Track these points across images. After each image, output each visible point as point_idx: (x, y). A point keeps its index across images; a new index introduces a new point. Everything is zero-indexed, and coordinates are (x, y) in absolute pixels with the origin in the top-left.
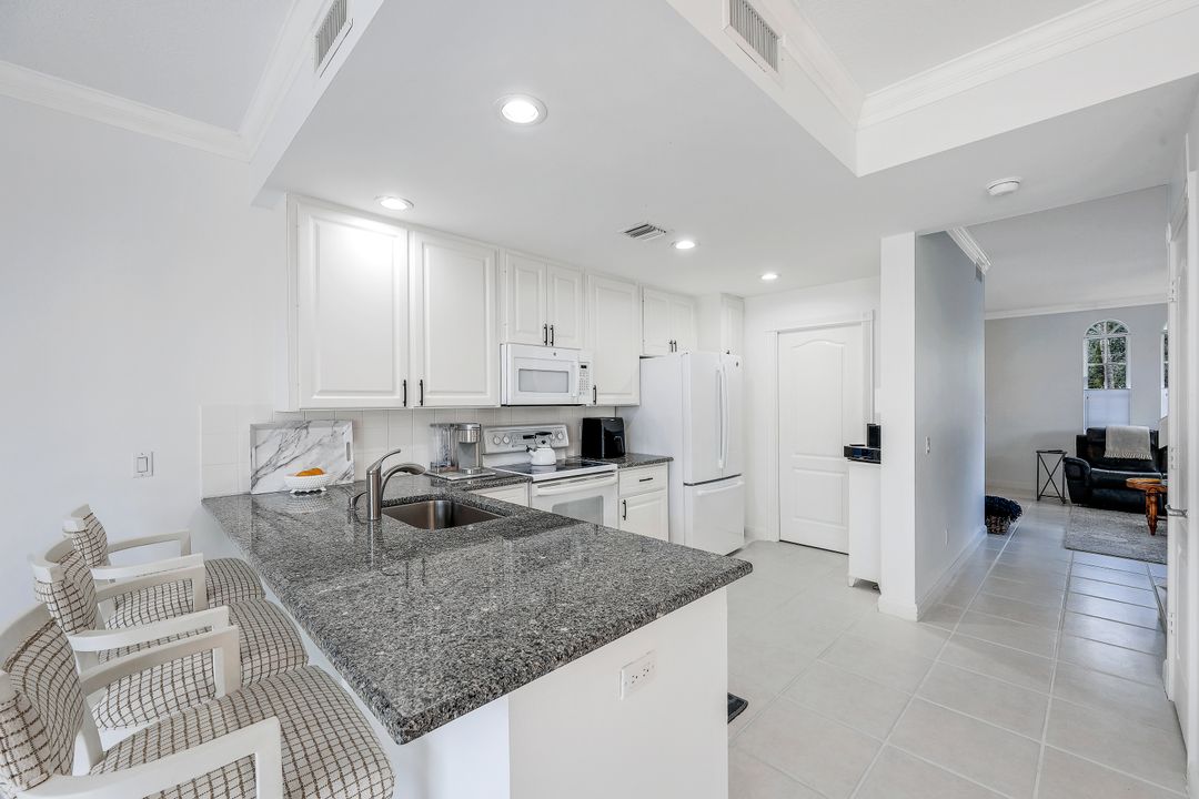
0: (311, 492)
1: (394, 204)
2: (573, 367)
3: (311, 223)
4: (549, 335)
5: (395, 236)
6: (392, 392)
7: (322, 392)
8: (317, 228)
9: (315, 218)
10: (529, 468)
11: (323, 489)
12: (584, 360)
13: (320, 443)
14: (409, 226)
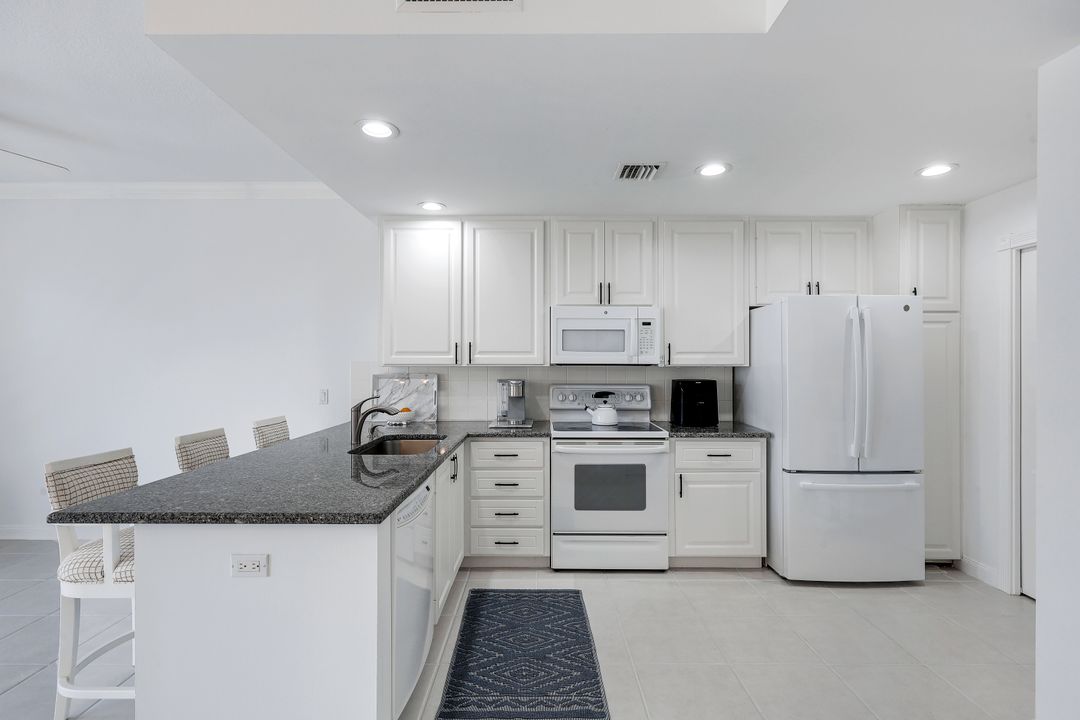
0: (395, 425)
1: (432, 207)
2: (629, 325)
3: (392, 232)
4: (605, 294)
5: (451, 229)
6: (448, 353)
7: (399, 353)
8: (395, 235)
9: (394, 229)
10: (587, 426)
11: (404, 423)
12: (645, 316)
13: (417, 390)
14: (462, 219)
